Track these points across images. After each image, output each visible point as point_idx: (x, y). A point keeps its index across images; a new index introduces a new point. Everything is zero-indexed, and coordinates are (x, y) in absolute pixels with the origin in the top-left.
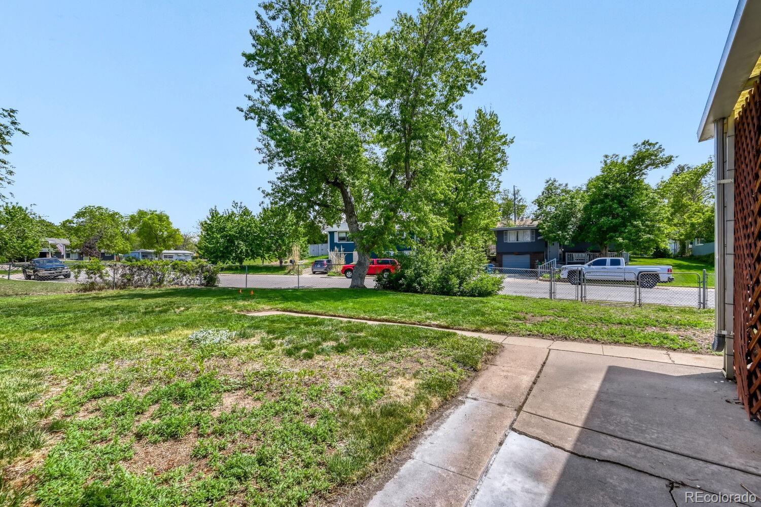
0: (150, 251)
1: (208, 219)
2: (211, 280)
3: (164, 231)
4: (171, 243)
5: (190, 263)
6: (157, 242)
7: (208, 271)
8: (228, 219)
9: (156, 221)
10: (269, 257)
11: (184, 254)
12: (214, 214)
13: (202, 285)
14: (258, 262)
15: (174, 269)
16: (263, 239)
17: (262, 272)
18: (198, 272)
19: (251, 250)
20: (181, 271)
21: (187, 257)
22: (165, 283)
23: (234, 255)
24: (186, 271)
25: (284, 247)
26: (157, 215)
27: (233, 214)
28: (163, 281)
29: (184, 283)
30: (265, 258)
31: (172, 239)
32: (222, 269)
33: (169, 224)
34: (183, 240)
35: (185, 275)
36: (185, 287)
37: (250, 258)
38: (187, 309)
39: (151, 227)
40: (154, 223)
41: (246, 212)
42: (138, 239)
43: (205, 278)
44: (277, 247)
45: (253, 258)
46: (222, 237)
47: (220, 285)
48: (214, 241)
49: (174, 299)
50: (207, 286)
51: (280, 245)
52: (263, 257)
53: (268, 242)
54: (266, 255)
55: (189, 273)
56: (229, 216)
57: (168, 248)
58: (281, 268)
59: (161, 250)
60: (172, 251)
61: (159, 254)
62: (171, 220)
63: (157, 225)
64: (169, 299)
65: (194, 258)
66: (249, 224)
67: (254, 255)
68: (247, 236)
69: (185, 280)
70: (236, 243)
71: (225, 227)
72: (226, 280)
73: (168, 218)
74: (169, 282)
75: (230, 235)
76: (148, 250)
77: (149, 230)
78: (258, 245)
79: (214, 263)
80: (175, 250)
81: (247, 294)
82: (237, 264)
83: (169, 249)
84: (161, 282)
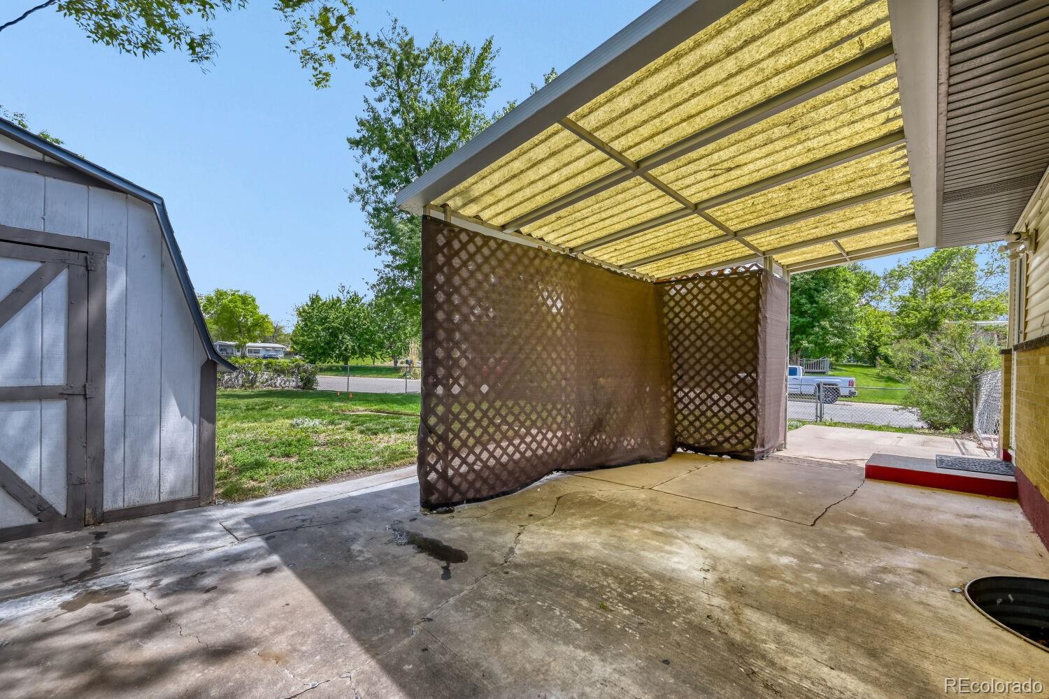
0: (231, 343)
1: (307, 305)
2: (308, 383)
3: (248, 317)
4: (257, 333)
5: (283, 361)
6: (240, 332)
7: (305, 372)
8: (332, 307)
9: (239, 304)
10: (381, 355)
11: (274, 348)
12: (315, 300)
13: (299, 387)
14: (368, 361)
15: (268, 368)
16: (373, 333)
17: (372, 374)
18: (294, 372)
19: (359, 347)
20: (276, 371)
21: (279, 351)
22: (258, 384)
23: (337, 352)
24: (280, 371)
25: (399, 344)
26: (240, 296)
27: (339, 300)
28: (255, 382)
29: (278, 385)
30: (376, 357)
31: (260, 328)
32: (322, 370)
33: (256, 307)
34: (273, 330)
35: (279, 375)
36: (280, 389)
37: (358, 356)
38: (286, 407)
39: (232, 312)
40: (236, 306)
41: (355, 299)
42: (215, 327)
43: (302, 380)
44: (391, 344)
45: (362, 356)
46: (323, 330)
47: (319, 388)
48: (314, 334)
49: (271, 400)
50: (303, 388)
51: (394, 340)
52: (373, 355)
53: (379, 337)
54: (378, 353)
55: (284, 373)
56: (333, 304)
57: (253, 340)
58: (394, 371)
59: (245, 343)
60: (259, 344)
61: (243, 347)
62: (257, 303)
63: (240, 310)
64: (266, 400)
65: (287, 354)
66: (358, 313)
67: (363, 352)
68: (355, 328)
69: (279, 381)
70: (340, 337)
71: (326, 318)
72: (325, 382)
73: (254, 300)
74: (262, 383)
75: (333, 327)
76: (228, 343)
77: (228, 315)
78: (368, 340)
79: (313, 362)
80: (263, 342)
81: (346, 397)
82: (342, 364)
83: (255, 341)
84: (253, 382)
